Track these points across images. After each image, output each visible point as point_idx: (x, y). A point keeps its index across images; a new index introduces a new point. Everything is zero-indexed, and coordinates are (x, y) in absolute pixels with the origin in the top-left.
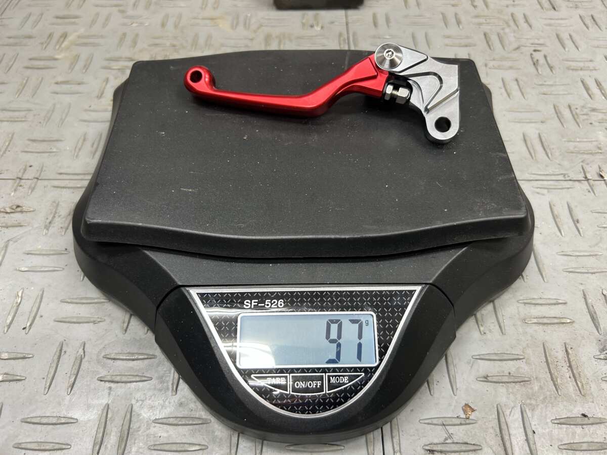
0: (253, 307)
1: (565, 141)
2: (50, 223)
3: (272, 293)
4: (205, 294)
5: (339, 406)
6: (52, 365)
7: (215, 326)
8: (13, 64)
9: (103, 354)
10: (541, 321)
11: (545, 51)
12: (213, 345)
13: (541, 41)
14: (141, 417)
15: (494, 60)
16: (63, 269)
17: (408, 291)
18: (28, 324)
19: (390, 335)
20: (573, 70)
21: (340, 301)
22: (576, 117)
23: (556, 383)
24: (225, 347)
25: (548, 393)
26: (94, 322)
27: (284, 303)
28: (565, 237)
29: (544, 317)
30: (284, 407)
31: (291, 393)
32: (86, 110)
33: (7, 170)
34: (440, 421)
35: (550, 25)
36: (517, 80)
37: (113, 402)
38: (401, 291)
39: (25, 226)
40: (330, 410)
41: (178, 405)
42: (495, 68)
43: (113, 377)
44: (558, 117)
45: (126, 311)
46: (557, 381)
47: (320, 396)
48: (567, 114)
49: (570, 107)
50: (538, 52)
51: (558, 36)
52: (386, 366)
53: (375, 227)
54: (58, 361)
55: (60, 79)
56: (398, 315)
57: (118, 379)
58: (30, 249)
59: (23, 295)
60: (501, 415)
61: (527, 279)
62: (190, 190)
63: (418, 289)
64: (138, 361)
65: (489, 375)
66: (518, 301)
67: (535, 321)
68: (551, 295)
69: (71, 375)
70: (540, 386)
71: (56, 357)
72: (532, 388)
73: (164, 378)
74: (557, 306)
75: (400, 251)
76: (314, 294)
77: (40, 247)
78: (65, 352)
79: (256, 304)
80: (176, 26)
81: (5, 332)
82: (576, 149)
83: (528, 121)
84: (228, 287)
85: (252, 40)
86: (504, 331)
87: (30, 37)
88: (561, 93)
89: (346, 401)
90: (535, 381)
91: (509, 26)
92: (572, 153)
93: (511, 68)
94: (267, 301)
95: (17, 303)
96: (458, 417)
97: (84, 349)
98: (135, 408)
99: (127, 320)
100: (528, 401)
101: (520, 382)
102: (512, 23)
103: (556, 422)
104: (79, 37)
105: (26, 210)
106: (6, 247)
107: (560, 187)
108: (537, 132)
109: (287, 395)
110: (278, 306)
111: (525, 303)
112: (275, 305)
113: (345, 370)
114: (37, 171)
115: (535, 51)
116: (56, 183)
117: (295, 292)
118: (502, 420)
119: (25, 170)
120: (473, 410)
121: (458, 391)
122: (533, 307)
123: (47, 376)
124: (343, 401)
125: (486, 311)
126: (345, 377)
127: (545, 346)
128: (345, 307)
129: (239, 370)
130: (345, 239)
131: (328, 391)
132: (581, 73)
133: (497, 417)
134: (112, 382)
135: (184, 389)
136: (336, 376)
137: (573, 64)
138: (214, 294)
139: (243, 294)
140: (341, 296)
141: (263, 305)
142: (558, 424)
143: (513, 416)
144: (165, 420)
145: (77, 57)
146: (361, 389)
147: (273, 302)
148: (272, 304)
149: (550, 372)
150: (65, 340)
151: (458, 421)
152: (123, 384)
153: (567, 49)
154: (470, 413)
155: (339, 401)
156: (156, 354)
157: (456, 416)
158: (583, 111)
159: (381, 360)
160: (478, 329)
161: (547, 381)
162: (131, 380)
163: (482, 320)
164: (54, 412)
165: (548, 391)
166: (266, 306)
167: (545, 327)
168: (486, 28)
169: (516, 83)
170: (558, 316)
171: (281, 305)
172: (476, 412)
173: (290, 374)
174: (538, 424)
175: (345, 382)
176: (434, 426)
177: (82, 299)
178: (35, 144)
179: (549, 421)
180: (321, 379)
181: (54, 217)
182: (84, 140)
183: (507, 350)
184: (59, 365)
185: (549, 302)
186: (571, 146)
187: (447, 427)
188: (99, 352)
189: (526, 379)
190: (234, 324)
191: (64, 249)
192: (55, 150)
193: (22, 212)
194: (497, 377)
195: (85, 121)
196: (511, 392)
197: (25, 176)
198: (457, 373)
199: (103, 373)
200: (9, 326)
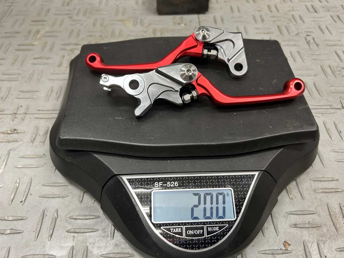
0: (160, 186)
1: (329, 86)
2: (34, 139)
3: (171, 178)
4: (131, 179)
5: (214, 244)
6: (39, 223)
7: (138, 198)
8: (8, 48)
9: (69, 216)
10: (325, 191)
11: (313, 35)
12: (137, 210)
13: (310, 30)
14: (93, 253)
15: (285, 41)
16: (43, 166)
17: (251, 175)
18: (24, 199)
19: (242, 202)
20: (330, 46)
21: (211, 182)
22: (334, 72)
23: (336, 227)
24: (144, 210)
25: (332, 233)
26: (62, 197)
27: (178, 183)
28: (334, 141)
29: (326, 189)
30: (181, 246)
31: (185, 237)
32: (52, 74)
33: (8, 109)
34: (271, 252)
35: (314, 21)
36: (298, 52)
37: (76, 245)
38: (247, 175)
39: (19, 141)
40: (208, 247)
41: (115, 246)
42: (286, 46)
43: (76, 230)
44: (324, 72)
45: (81, 190)
46: (337, 226)
47: (202, 239)
48: (328, 71)
49: (330, 67)
50: (309, 36)
51: (319, 27)
52: (240, 220)
53: (231, 138)
54: (42, 221)
55: (36, 56)
56: (246, 189)
57: (78, 231)
58: (23, 155)
59: (20, 182)
60: (306, 247)
61: (314, 166)
62: (120, 118)
63: (257, 173)
64: (90, 220)
65: (297, 224)
66: (310, 180)
67: (321, 191)
68: (329, 175)
69: (50, 229)
70: (327, 229)
71: (41, 218)
72: (322, 231)
73: (105, 230)
74: (333, 182)
75: (245, 151)
76: (196, 178)
77: (29, 153)
78: (46, 215)
79: (162, 184)
80: (101, 25)
81: (10, 204)
82: (336, 91)
83: (307, 75)
84: (144, 175)
85: (145, 32)
86: (303, 197)
87: (18, 33)
88: (325, 59)
89: (218, 242)
90: (324, 226)
91: (291, 22)
92: (334, 93)
93: (294, 45)
94: (168, 182)
95: (16, 186)
96: (281, 249)
97: (57, 213)
98: (89, 248)
99: (82, 195)
100: (321, 239)
101: (315, 227)
102: (293, 20)
103: (338, 250)
104: (46, 32)
105: (20, 132)
106: (9, 154)
107: (328, 113)
108: (313, 81)
109: (182, 238)
110: (175, 186)
111: (314, 181)
112: (173, 185)
113: (216, 223)
114: (25, 109)
115: (307, 35)
116: (36, 116)
117: (184, 177)
118: (307, 250)
119: (18, 109)
120: (289, 245)
121: (280, 233)
122: (319, 182)
123: (36, 230)
124: (216, 241)
125: (292, 185)
126: (217, 227)
127: (328, 205)
128: (214, 185)
129: (153, 224)
130: (213, 145)
131: (207, 235)
132: (335, 47)
133: (304, 248)
134: (75, 232)
135: (118, 235)
136: (211, 227)
137: (330, 43)
138: (137, 179)
139: (153, 178)
140: (212, 179)
141: (166, 185)
142: (339, 251)
143: (313, 247)
144: (108, 255)
145: (46, 44)
146: (226, 234)
147: (171, 183)
148: (171, 184)
149: (332, 221)
150: (46, 208)
151: (281, 252)
152: (81, 234)
153: (325, 34)
154: (288, 247)
155: (214, 242)
156: (100, 215)
157: (280, 249)
158: (337, 69)
159: (237, 217)
160: (288, 196)
161: (331, 226)
162: (86, 231)
163: (290, 190)
164: (41, 252)
165: (332, 232)
166: (168, 186)
167: (327, 194)
168: (278, 23)
169: (297, 54)
170: (334, 188)
171: (176, 185)
172: (291, 246)
173: (184, 226)
174: (328, 252)
175: (217, 230)
176: (267, 255)
177: (55, 183)
178: (23, 94)
179: (334, 249)
180: (202, 228)
181: (36, 136)
182: (52, 91)
183: (306, 208)
184: (43, 223)
185: (328, 179)
186: (333, 89)
187: (275, 255)
188: (66, 215)
189: (319, 225)
190: (149, 197)
191: (43, 154)
192: (35, 97)
193: (17, 133)
194: (302, 225)
195: (52, 80)
196: (311, 234)
197: (18, 112)
198: (278, 222)
199: (69, 227)
200: (12, 201)
